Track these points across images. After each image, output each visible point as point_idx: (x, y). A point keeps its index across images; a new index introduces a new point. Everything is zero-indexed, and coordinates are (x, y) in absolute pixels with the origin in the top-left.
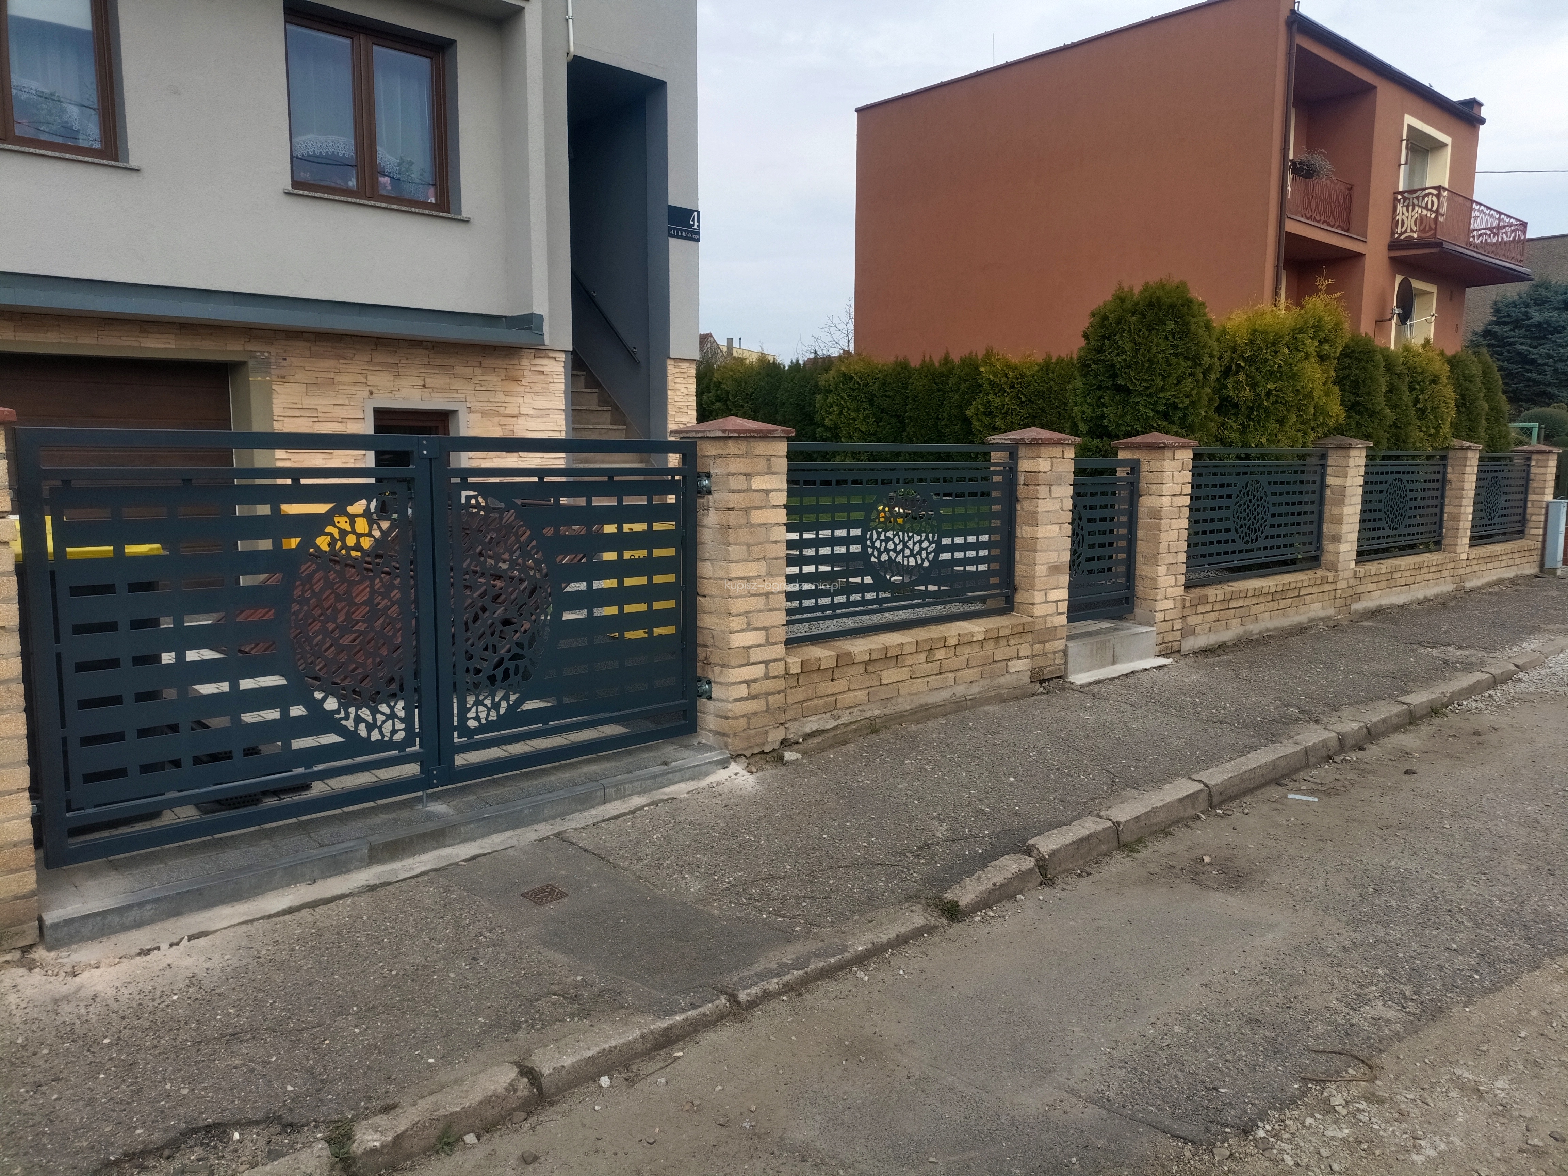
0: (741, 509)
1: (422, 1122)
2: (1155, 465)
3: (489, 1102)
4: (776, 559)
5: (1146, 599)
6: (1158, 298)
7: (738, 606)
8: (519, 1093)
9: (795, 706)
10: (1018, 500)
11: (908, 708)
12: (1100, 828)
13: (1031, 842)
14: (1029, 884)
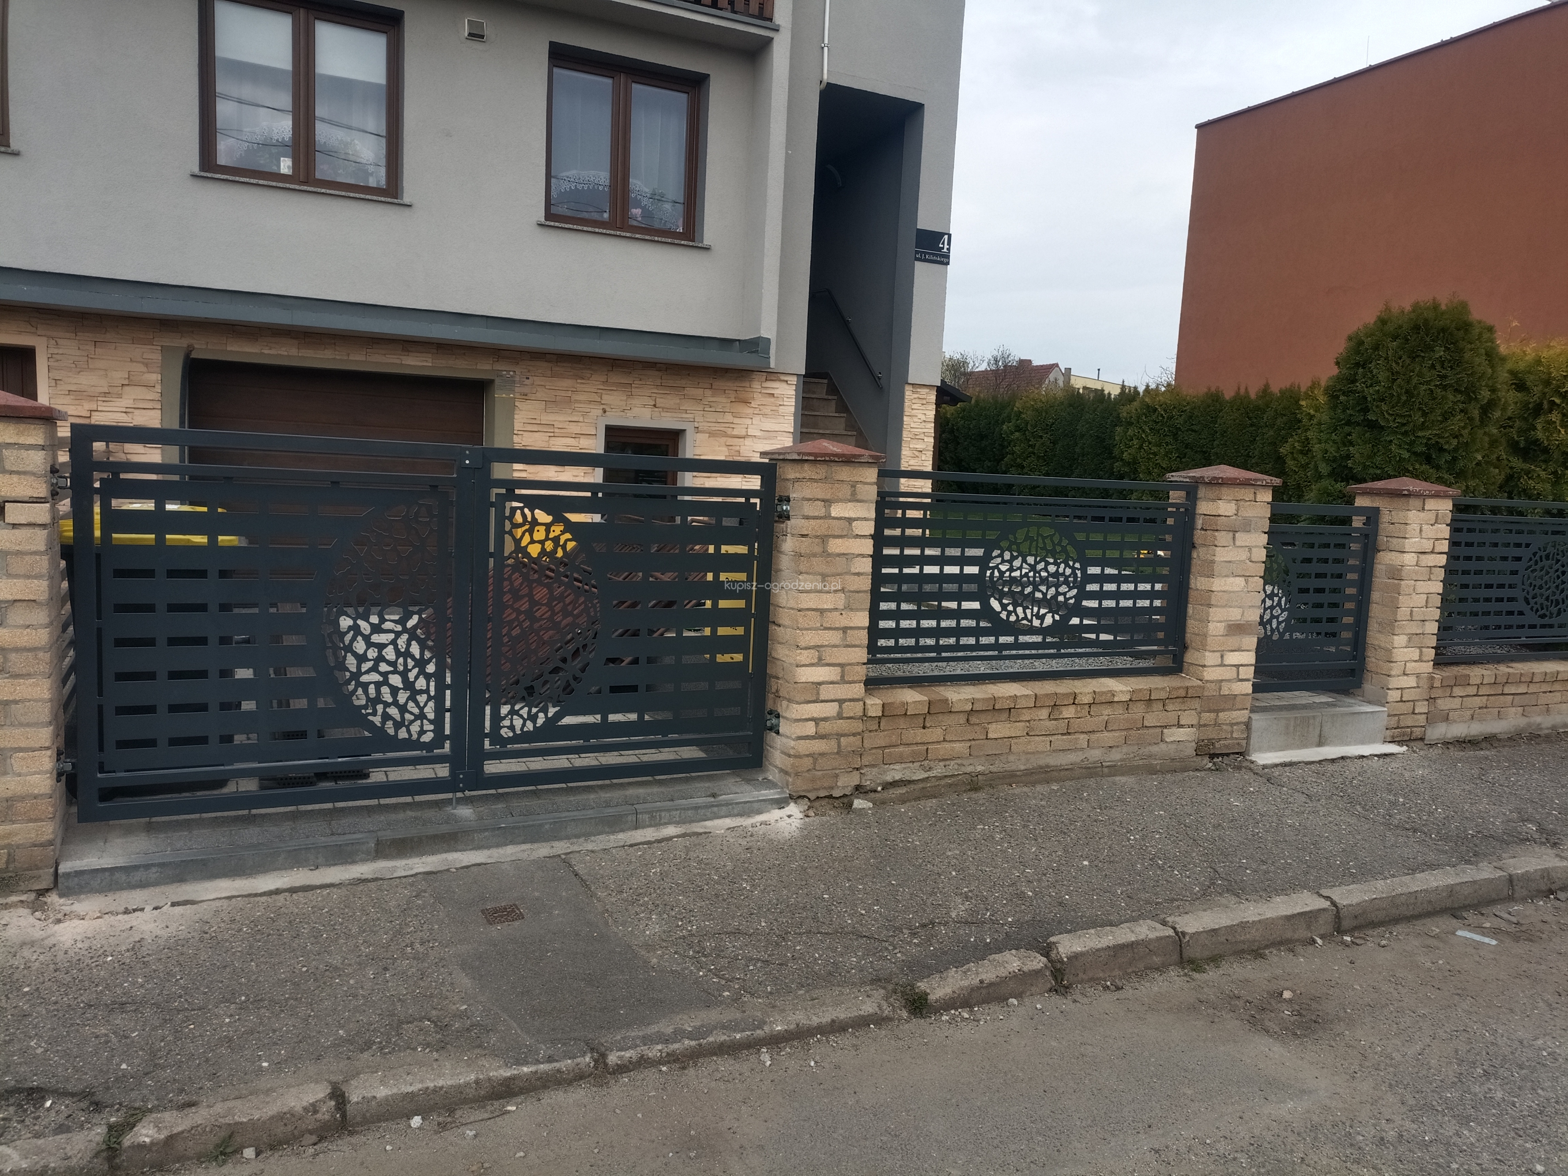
0: (817, 537)
1: (203, 1126)
2: (1398, 516)
3: (282, 1118)
4: (858, 592)
5: (1377, 673)
6: (1426, 321)
7: (809, 638)
8: (319, 1116)
9: (874, 751)
10: (1194, 547)
11: (1022, 768)
12: (1152, 935)
13: (1053, 939)
14: (1033, 989)
